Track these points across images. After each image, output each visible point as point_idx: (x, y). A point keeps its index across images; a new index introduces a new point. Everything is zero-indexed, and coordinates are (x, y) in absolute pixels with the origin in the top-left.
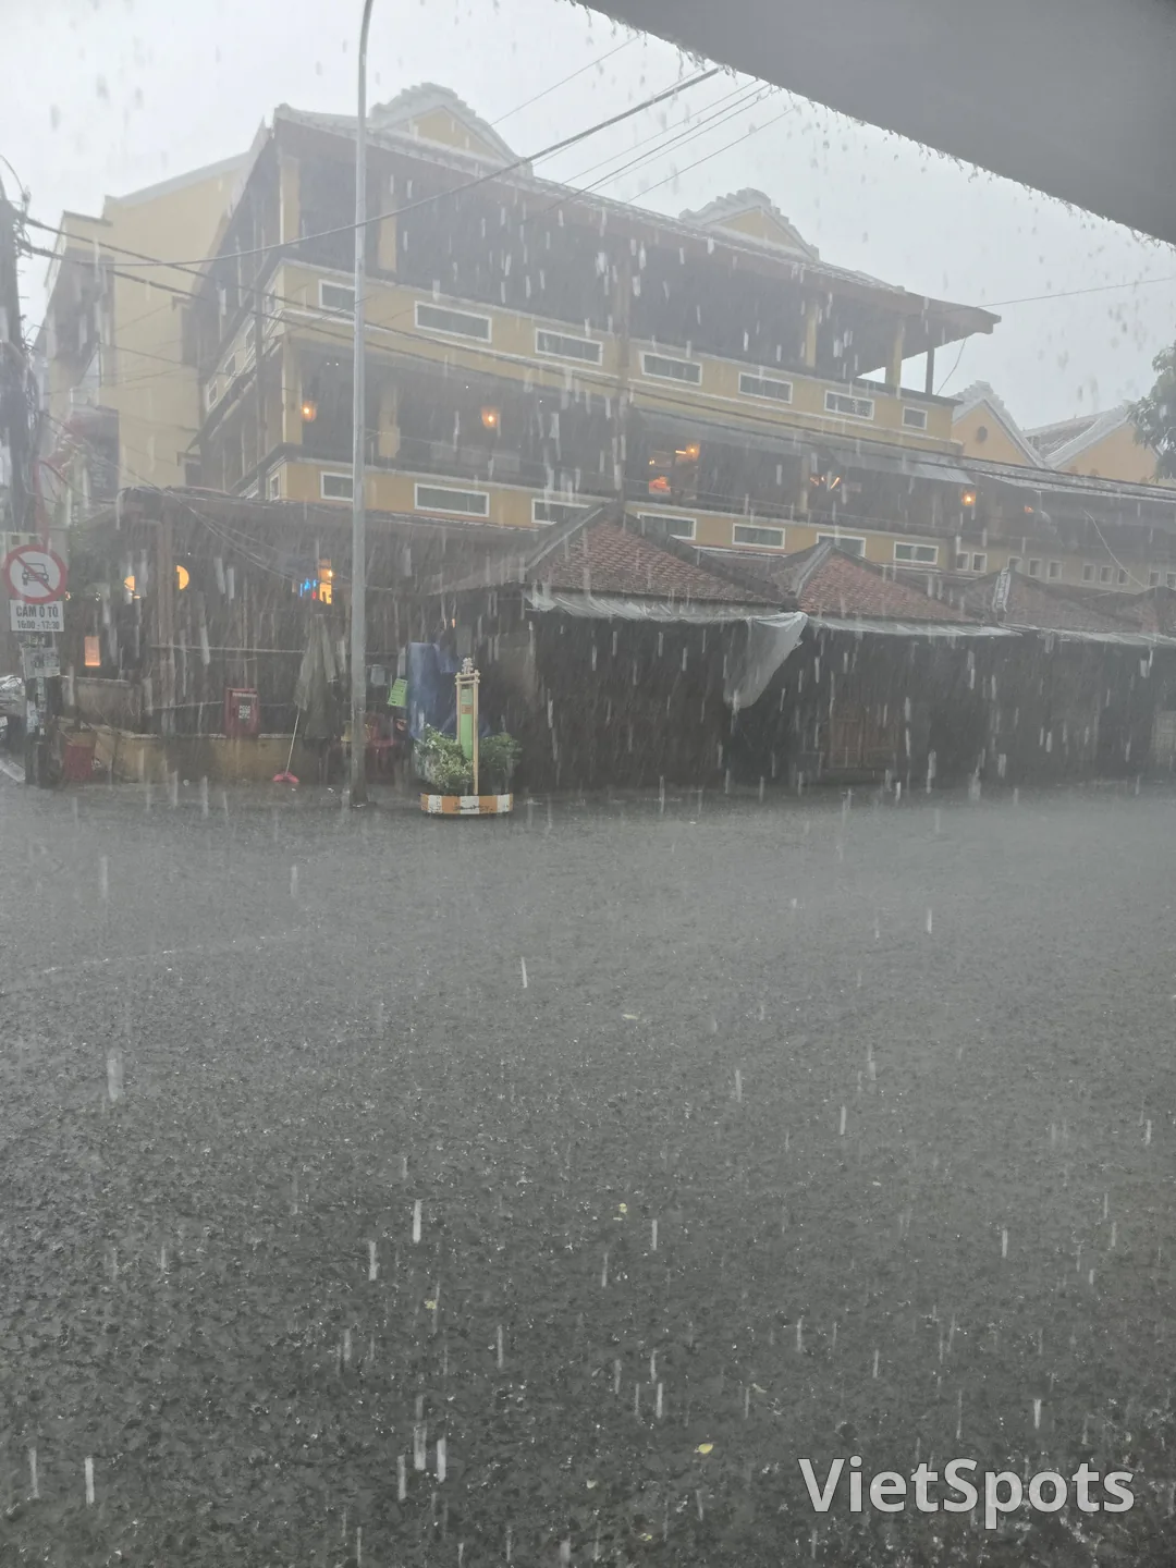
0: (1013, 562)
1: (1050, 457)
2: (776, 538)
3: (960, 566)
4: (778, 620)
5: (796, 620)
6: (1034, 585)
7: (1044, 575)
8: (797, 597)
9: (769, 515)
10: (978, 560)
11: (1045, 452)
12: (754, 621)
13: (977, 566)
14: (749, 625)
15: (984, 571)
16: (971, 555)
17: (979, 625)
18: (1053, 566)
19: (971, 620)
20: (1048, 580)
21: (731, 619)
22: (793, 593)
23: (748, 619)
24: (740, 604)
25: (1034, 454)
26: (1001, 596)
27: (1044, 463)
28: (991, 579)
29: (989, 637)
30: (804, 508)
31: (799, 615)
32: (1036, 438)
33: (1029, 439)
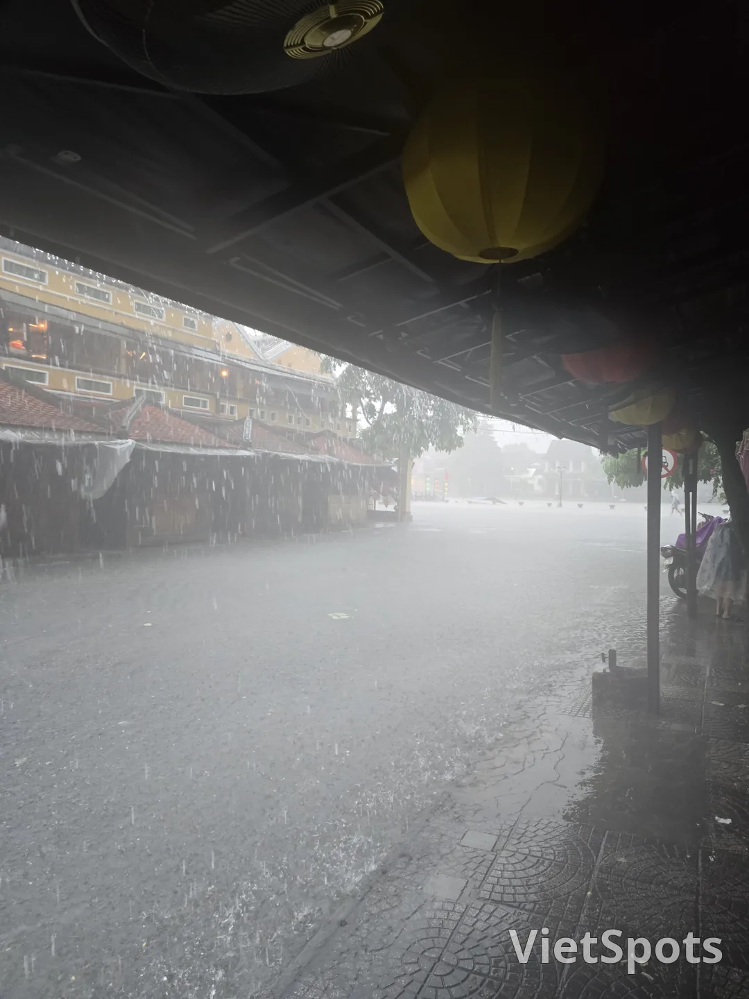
0: (251, 412)
1: (267, 353)
2: (106, 388)
3: (223, 411)
4: (116, 444)
5: (128, 445)
6: (264, 426)
7: (266, 420)
8: (127, 429)
9: (102, 373)
10: (232, 408)
11: (264, 350)
12: (100, 444)
13: (232, 412)
14: (98, 447)
15: (236, 415)
16: (228, 406)
17: (236, 449)
18: (273, 415)
19: (232, 446)
20: (270, 424)
21: (84, 443)
22: (124, 427)
23: (96, 443)
24: (88, 433)
25: (259, 351)
26: (247, 433)
27: (264, 357)
28: (241, 421)
29: (243, 456)
30: (123, 371)
31: (130, 442)
32: (259, 342)
33: (255, 342)
